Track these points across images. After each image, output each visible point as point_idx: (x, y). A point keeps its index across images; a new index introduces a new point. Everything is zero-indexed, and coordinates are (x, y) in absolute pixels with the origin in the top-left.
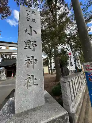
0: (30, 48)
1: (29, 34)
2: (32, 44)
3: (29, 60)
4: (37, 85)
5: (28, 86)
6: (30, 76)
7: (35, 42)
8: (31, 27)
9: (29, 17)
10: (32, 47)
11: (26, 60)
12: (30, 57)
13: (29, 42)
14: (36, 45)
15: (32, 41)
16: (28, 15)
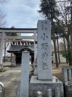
0: (44, 48)
1: (43, 39)
2: (45, 45)
3: (44, 55)
4: (48, 69)
5: (43, 69)
6: (45, 64)
7: (47, 43)
8: (44, 34)
10: (45, 47)
11: (42, 55)
12: (44, 53)
14: (47, 46)
16: (43, 26)
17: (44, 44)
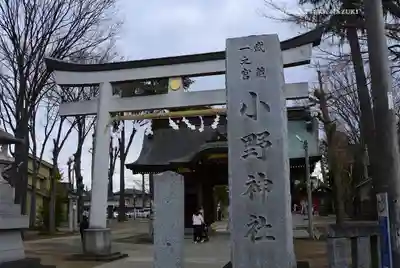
0: (256, 154)
1: (251, 116)
2: (259, 142)
3: (254, 181)
4: (273, 238)
5: (253, 239)
6: (258, 219)
7: (267, 134)
8: (253, 94)
9: (247, 67)
10: (258, 149)
11: (248, 184)
12: (256, 175)
13: (252, 138)
14: (269, 143)
15: (259, 135)
16: (245, 61)
17: (253, 135)
